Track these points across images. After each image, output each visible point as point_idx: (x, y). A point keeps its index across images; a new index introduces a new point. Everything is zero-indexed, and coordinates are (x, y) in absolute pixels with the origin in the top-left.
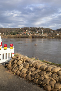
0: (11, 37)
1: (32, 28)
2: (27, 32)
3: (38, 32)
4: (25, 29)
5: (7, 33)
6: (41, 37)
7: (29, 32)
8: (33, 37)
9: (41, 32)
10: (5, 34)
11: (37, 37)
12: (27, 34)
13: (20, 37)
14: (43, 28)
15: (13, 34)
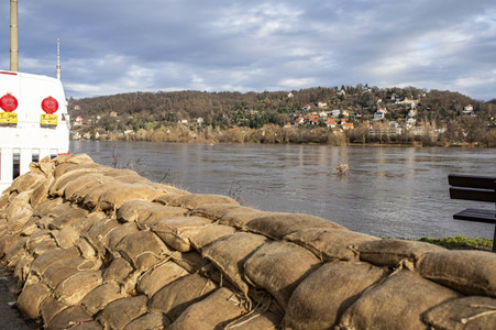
0: (237, 141)
1: (350, 91)
2: (324, 114)
3: (384, 111)
4: (314, 96)
5: (219, 121)
6: (404, 141)
7: (336, 113)
8: (353, 140)
9: (405, 113)
10: (206, 123)
11: (376, 140)
12: (322, 124)
13: (284, 142)
14: (414, 93)
15: (251, 127)
